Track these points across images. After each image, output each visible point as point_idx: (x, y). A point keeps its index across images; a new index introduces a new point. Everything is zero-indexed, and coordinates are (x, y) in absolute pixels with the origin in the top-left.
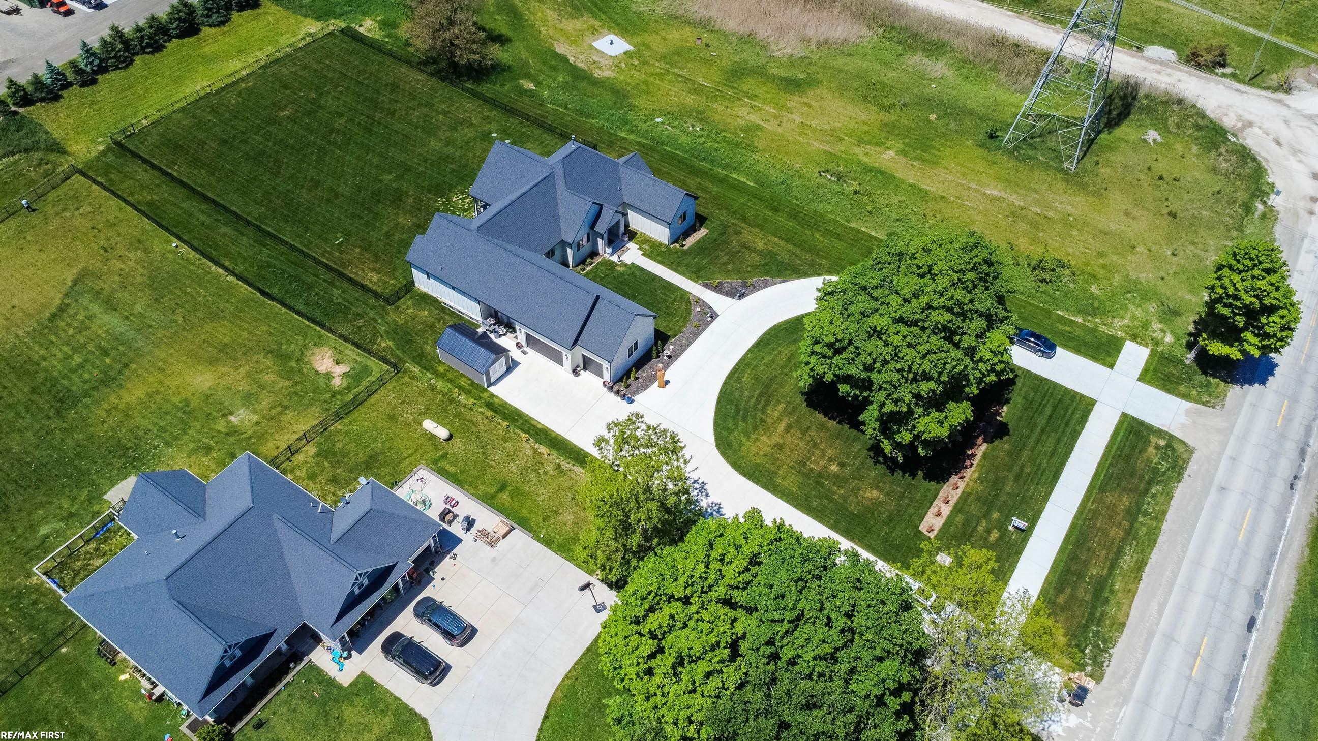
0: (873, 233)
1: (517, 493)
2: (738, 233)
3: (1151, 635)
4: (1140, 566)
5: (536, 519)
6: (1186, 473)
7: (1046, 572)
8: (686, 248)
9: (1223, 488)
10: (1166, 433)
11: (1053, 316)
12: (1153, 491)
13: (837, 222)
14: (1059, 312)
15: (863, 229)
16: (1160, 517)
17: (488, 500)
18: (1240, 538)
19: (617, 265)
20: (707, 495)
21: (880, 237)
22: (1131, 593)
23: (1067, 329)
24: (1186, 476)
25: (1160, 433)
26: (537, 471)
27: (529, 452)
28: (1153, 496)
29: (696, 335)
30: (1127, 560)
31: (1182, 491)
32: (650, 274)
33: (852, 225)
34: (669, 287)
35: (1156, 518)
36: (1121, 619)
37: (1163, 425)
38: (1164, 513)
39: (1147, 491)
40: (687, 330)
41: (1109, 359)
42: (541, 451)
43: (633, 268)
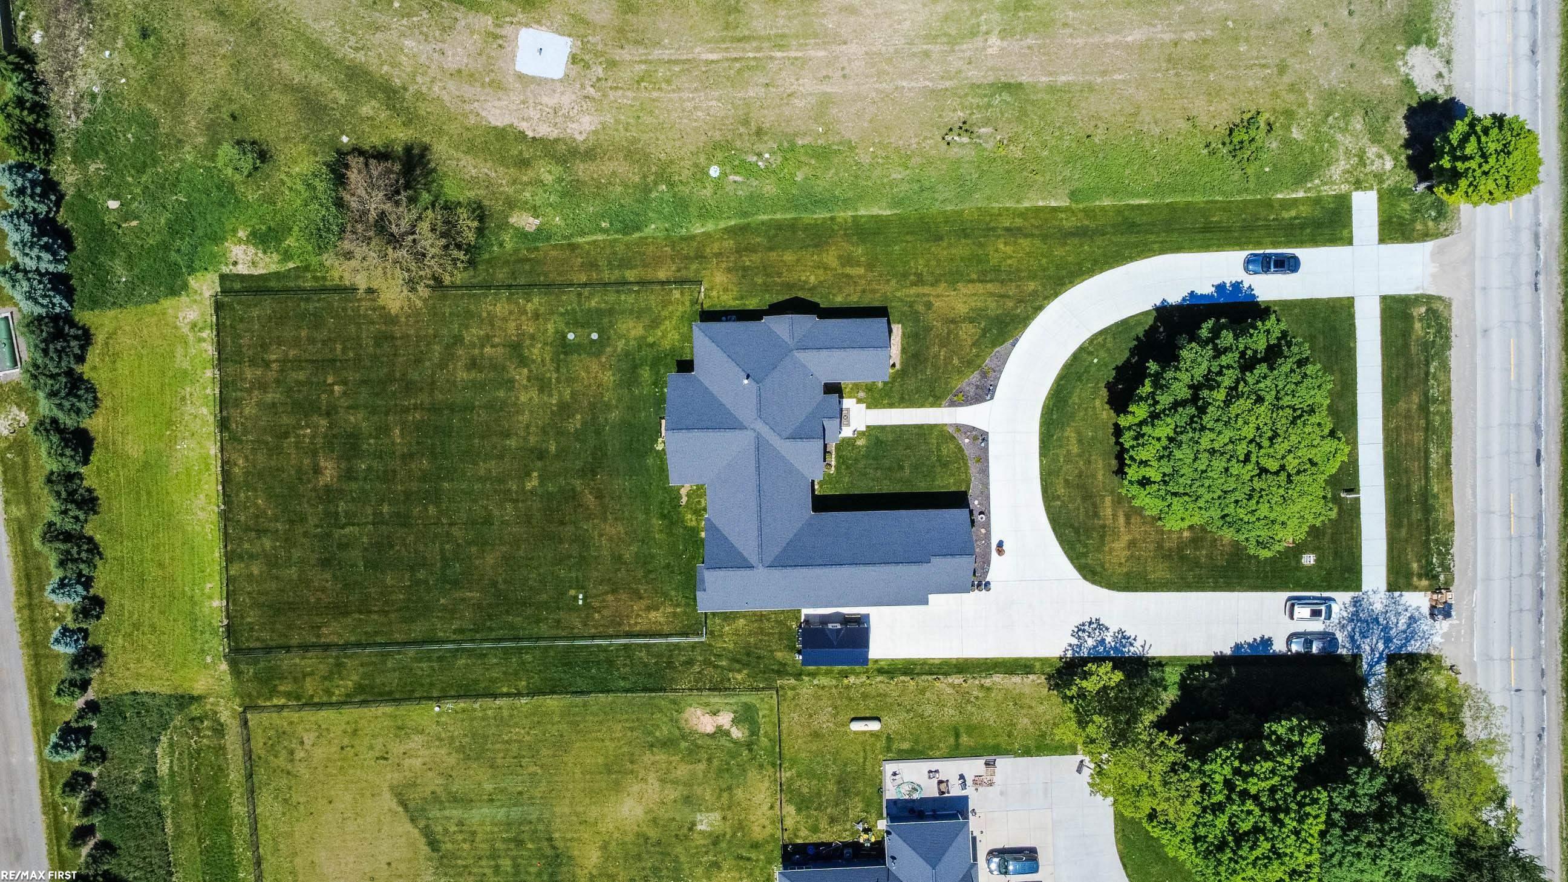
0: (1053, 204)
1: (971, 729)
2: (929, 306)
3: (1474, 517)
4: (1447, 457)
5: (1003, 740)
6: (1453, 334)
7: (1384, 516)
8: (898, 366)
9: (1486, 331)
10: (1423, 296)
11: (1276, 205)
12: (1432, 370)
13: (1007, 209)
14: (1279, 196)
15: (1041, 203)
16: (1446, 399)
17: (956, 752)
18: (1512, 378)
19: (854, 440)
21: (1063, 204)
22: (1448, 490)
23: (1293, 213)
24: (1453, 339)
25: (1417, 300)
26: (969, 702)
27: (949, 690)
28: (1435, 377)
29: (985, 472)
30: (1435, 458)
31: (1455, 357)
32: (894, 428)
33: (1026, 204)
34: (922, 431)
35: (1443, 402)
36: (1450, 520)
37: (1417, 288)
38: (1449, 391)
39: (1427, 374)
40: (973, 469)
41: (1345, 233)
42: (957, 682)
43: (872, 431)
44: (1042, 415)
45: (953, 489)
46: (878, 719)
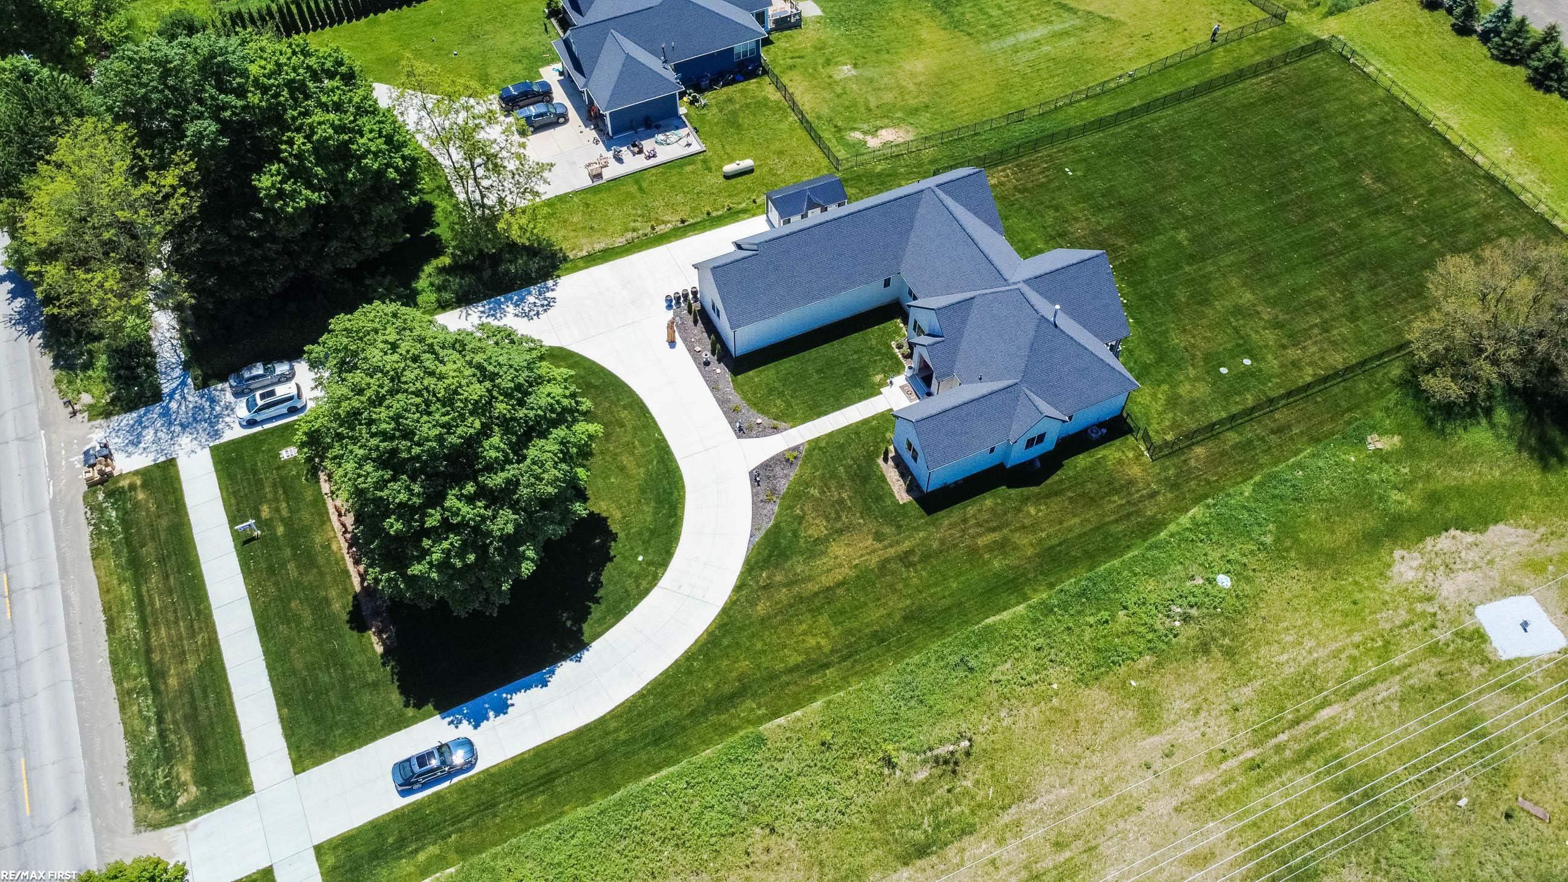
0: (781, 720)
1: (629, 196)
2: (879, 537)
3: (64, 573)
4: (111, 626)
5: (592, 199)
6: (128, 784)
7: (195, 531)
8: (880, 461)
9: (74, 809)
10: (185, 819)
11: (452, 856)
12: (153, 729)
13: (839, 688)
14: (452, 870)
15: (798, 713)
16: (125, 698)
17: (636, 176)
18: (23, 761)
19: (886, 377)
20: (516, 315)
21: (769, 725)
22: (105, 590)
23: (421, 857)
24: (126, 779)
25: (193, 810)
26: (643, 216)
27: (666, 218)
28: (147, 720)
29: (722, 402)
30: (130, 622)
31: (119, 753)
32: (850, 402)
33: (818, 704)
34: (816, 411)
35: (129, 693)
36: (99, 560)
37: (195, 826)
38: (123, 707)
39: (160, 720)
40: (736, 398)
41: (331, 861)
42: (663, 226)
43: (873, 391)
44: (681, 478)
45: (751, 373)
46: (728, 177)
